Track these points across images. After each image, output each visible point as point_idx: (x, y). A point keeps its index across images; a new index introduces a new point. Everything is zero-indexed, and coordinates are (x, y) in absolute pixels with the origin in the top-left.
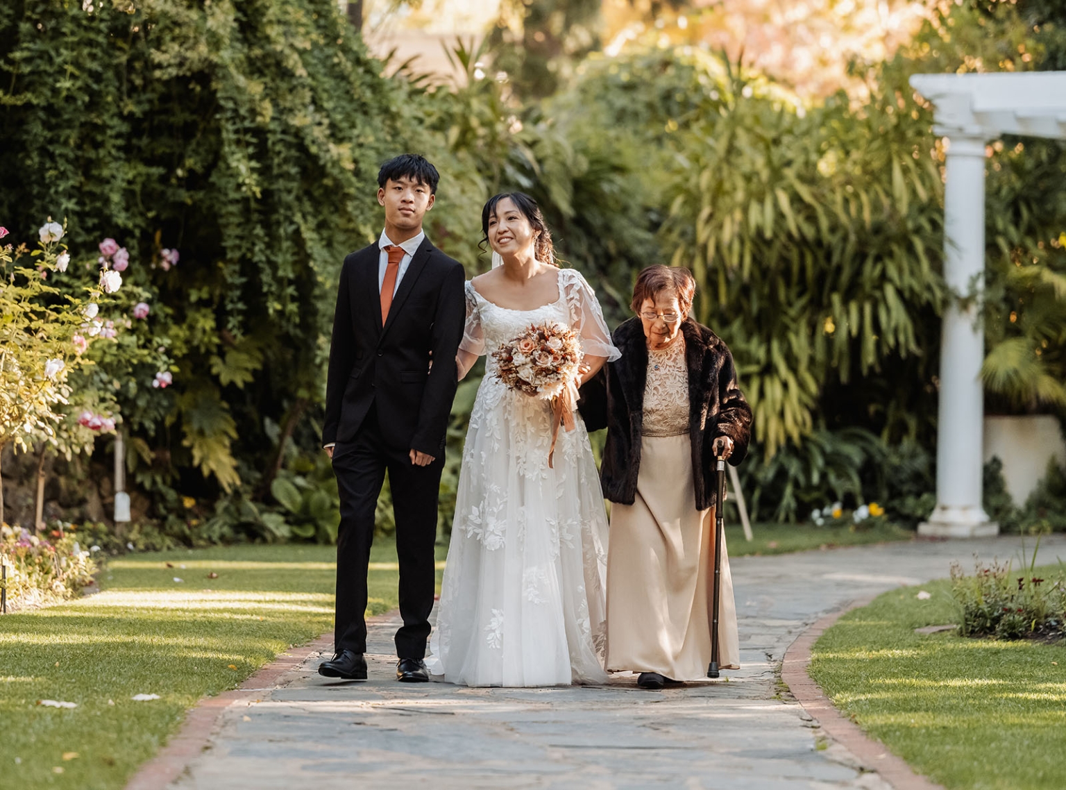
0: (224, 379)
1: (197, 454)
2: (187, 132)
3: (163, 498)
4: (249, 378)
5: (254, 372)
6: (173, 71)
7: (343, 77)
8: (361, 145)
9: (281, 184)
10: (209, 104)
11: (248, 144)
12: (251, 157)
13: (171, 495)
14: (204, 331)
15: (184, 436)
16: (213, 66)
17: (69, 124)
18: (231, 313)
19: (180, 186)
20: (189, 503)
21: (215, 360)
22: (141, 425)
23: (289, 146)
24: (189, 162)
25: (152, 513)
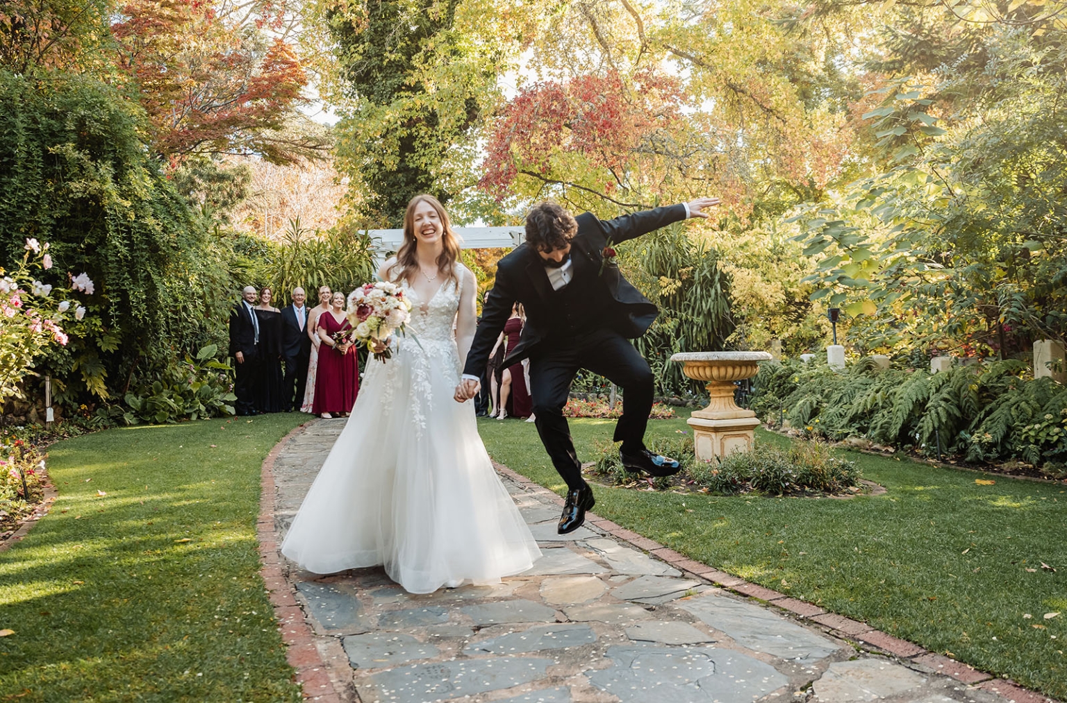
0: (104, 349)
1: (89, 384)
2: (85, 228)
3: (70, 406)
4: (117, 348)
5: (118, 345)
6: (80, 195)
7: (166, 205)
8: (178, 235)
9: (138, 253)
10: (99, 212)
11: (123, 232)
12: (124, 238)
13: (75, 405)
14: (95, 325)
15: (82, 376)
16: (101, 192)
17: (21, 220)
18: (112, 317)
19: (82, 253)
20: (84, 407)
21: (98, 339)
22: (60, 373)
23: (142, 235)
24: (87, 241)
25: (64, 415)
